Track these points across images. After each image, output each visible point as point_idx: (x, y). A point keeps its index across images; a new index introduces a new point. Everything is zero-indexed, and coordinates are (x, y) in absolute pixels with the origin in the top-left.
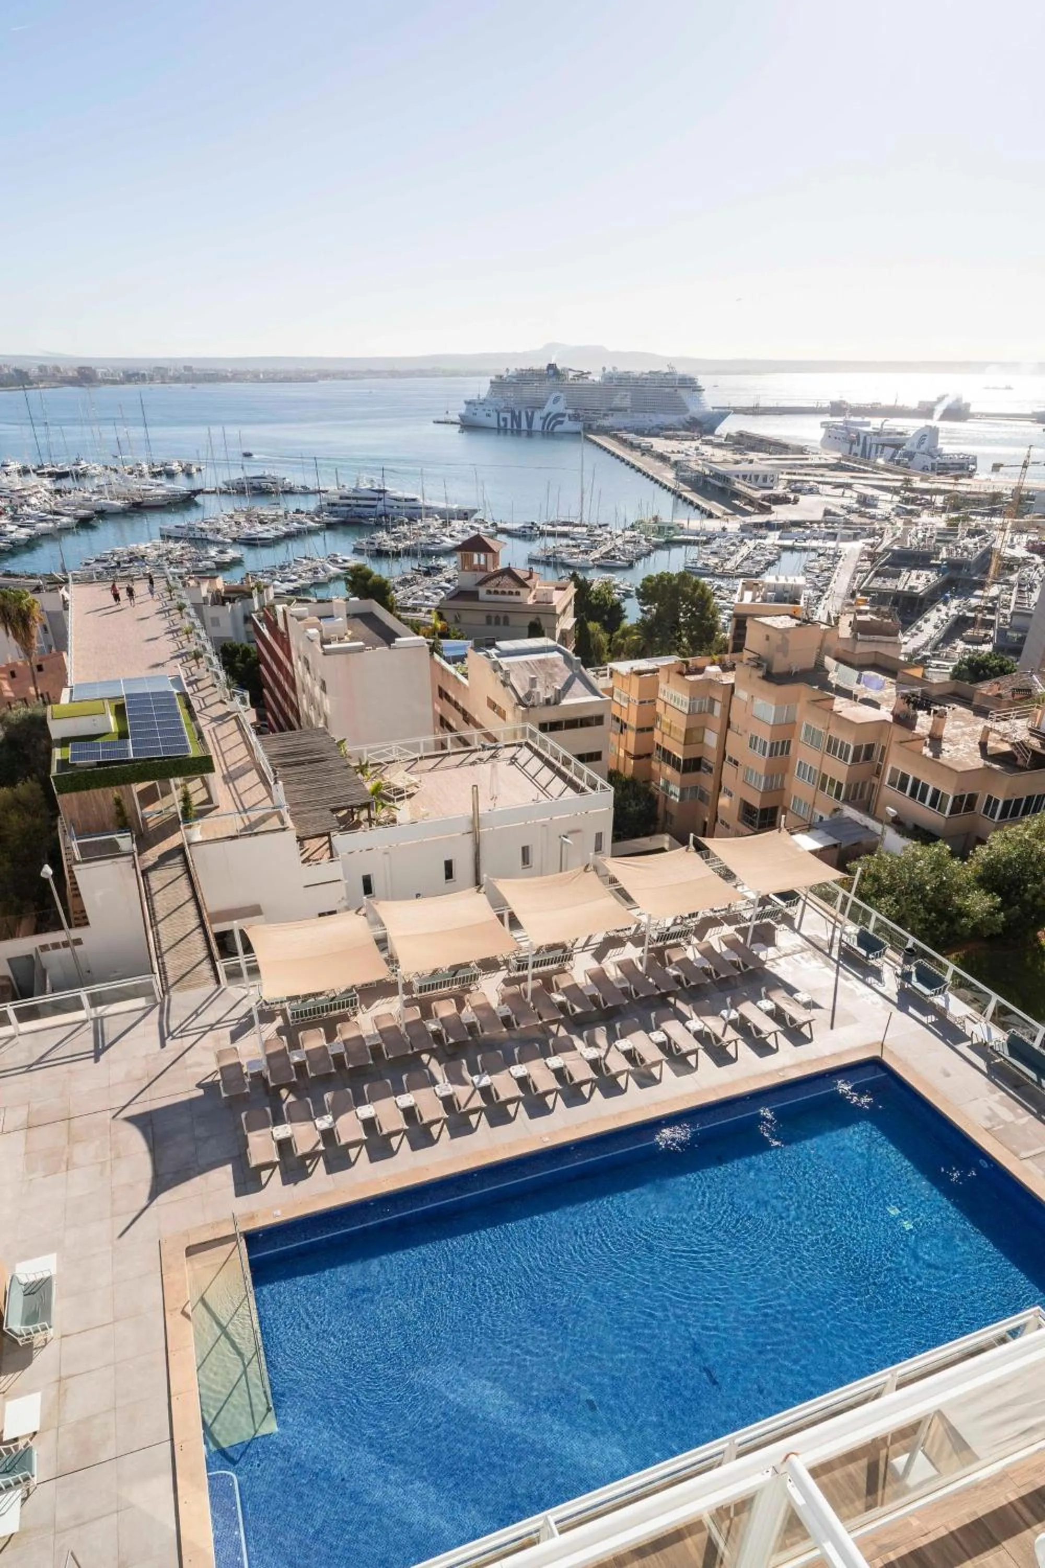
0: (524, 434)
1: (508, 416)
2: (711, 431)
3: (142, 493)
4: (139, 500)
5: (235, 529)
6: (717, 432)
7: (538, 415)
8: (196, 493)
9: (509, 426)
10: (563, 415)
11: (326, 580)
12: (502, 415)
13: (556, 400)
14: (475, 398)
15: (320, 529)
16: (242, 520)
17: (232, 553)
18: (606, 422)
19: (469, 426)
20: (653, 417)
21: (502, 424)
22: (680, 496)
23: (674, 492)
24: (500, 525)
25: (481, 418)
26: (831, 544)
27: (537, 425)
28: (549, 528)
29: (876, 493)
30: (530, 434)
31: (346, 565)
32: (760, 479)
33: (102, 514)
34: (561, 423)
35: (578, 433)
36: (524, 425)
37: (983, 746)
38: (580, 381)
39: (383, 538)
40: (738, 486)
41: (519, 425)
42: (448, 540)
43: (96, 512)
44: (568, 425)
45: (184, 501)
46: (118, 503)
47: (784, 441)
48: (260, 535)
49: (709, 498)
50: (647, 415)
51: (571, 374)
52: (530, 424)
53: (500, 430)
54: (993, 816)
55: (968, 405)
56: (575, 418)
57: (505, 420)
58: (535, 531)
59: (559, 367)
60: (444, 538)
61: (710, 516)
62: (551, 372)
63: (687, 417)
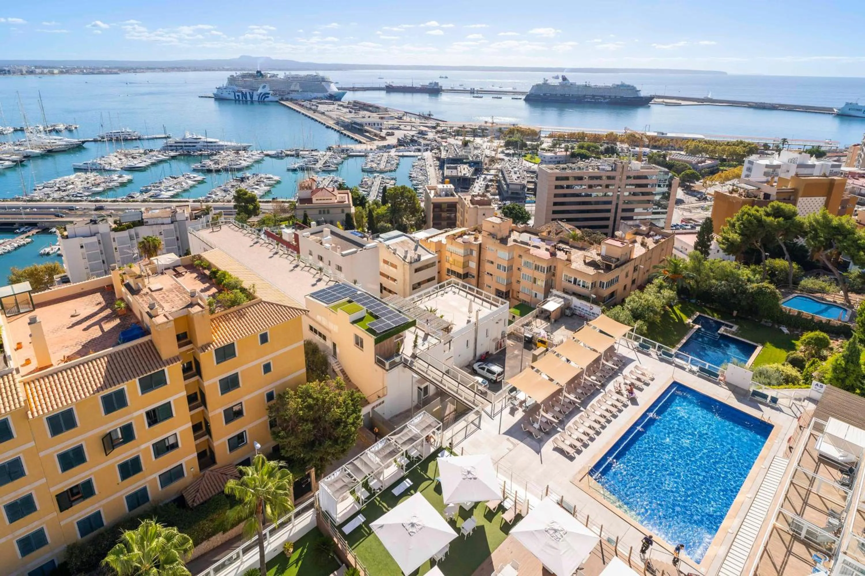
0: (249, 102)
1: (240, 94)
2: (339, 100)
3: (52, 144)
4: (50, 148)
5: (119, 162)
6: (342, 100)
7: (255, 93)
8: (83, 142)
9: (241, 98)
10: (269, 94)
11: (188, 188)
12: (237, 94)
13: (264, 87)
14: (221, 86)
15: (168, 159)
16: (122, 157)
17: (126, 177)
18: (289, 97)
19: (219, 99)
20: (311, 94)
21: (237, 98)
22: (342, 133)
23: (338, 131)
24: (265, 152)
25: (225, 95)
26: (419, 154)
27: (255, 98)
28: (289, 153)
29: (426, 129)
30: (252, 102)
31: (196, 179)
32: (376, 125)
33: (28, 157)
34: (268, 97)
35: (277, 102)
36: (249, 98)
37: (585, 261)
38: (274, 78)
39: (209, 163)
40: (366, 127)
41: (246, 98)
42: (243, 162)
43: (25, 157)
44: (271, 98)
45: (77, 147)
46: (37, 151)
47: (377, 105)
48: (137, 166)
49: (354, 133)
50: (309, 93)
51: (269, 75)
52: (252, 97)
53: (237, 101)
54: (603, 287)
55: (441, 87)
56: (275, 95)
57: (238, 96)
58: (283, 154)
59: (262, 72)
60: (241, 161)
61: (360, 142)
62: (259, 74)
63: (328, 94)
